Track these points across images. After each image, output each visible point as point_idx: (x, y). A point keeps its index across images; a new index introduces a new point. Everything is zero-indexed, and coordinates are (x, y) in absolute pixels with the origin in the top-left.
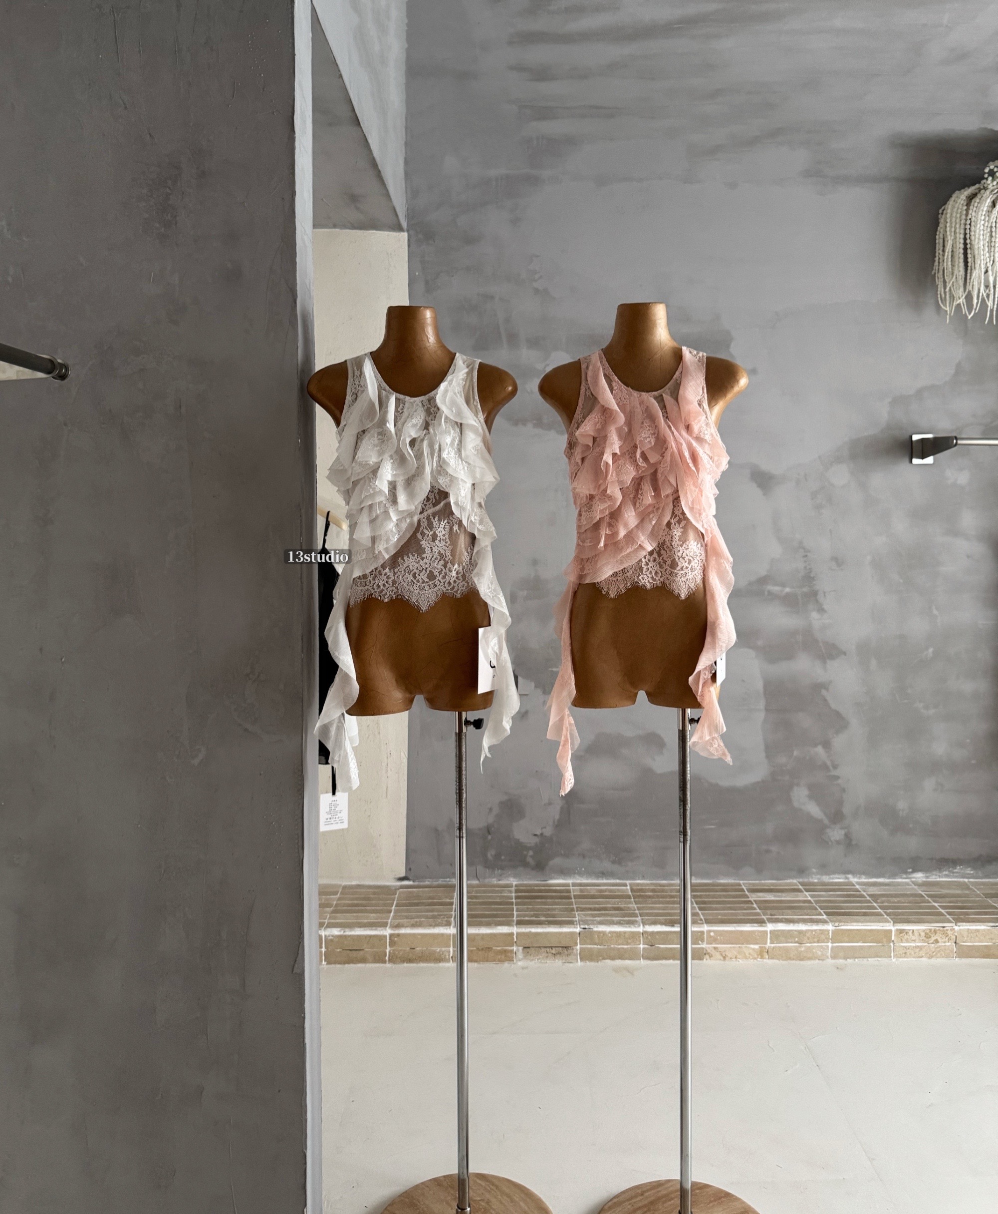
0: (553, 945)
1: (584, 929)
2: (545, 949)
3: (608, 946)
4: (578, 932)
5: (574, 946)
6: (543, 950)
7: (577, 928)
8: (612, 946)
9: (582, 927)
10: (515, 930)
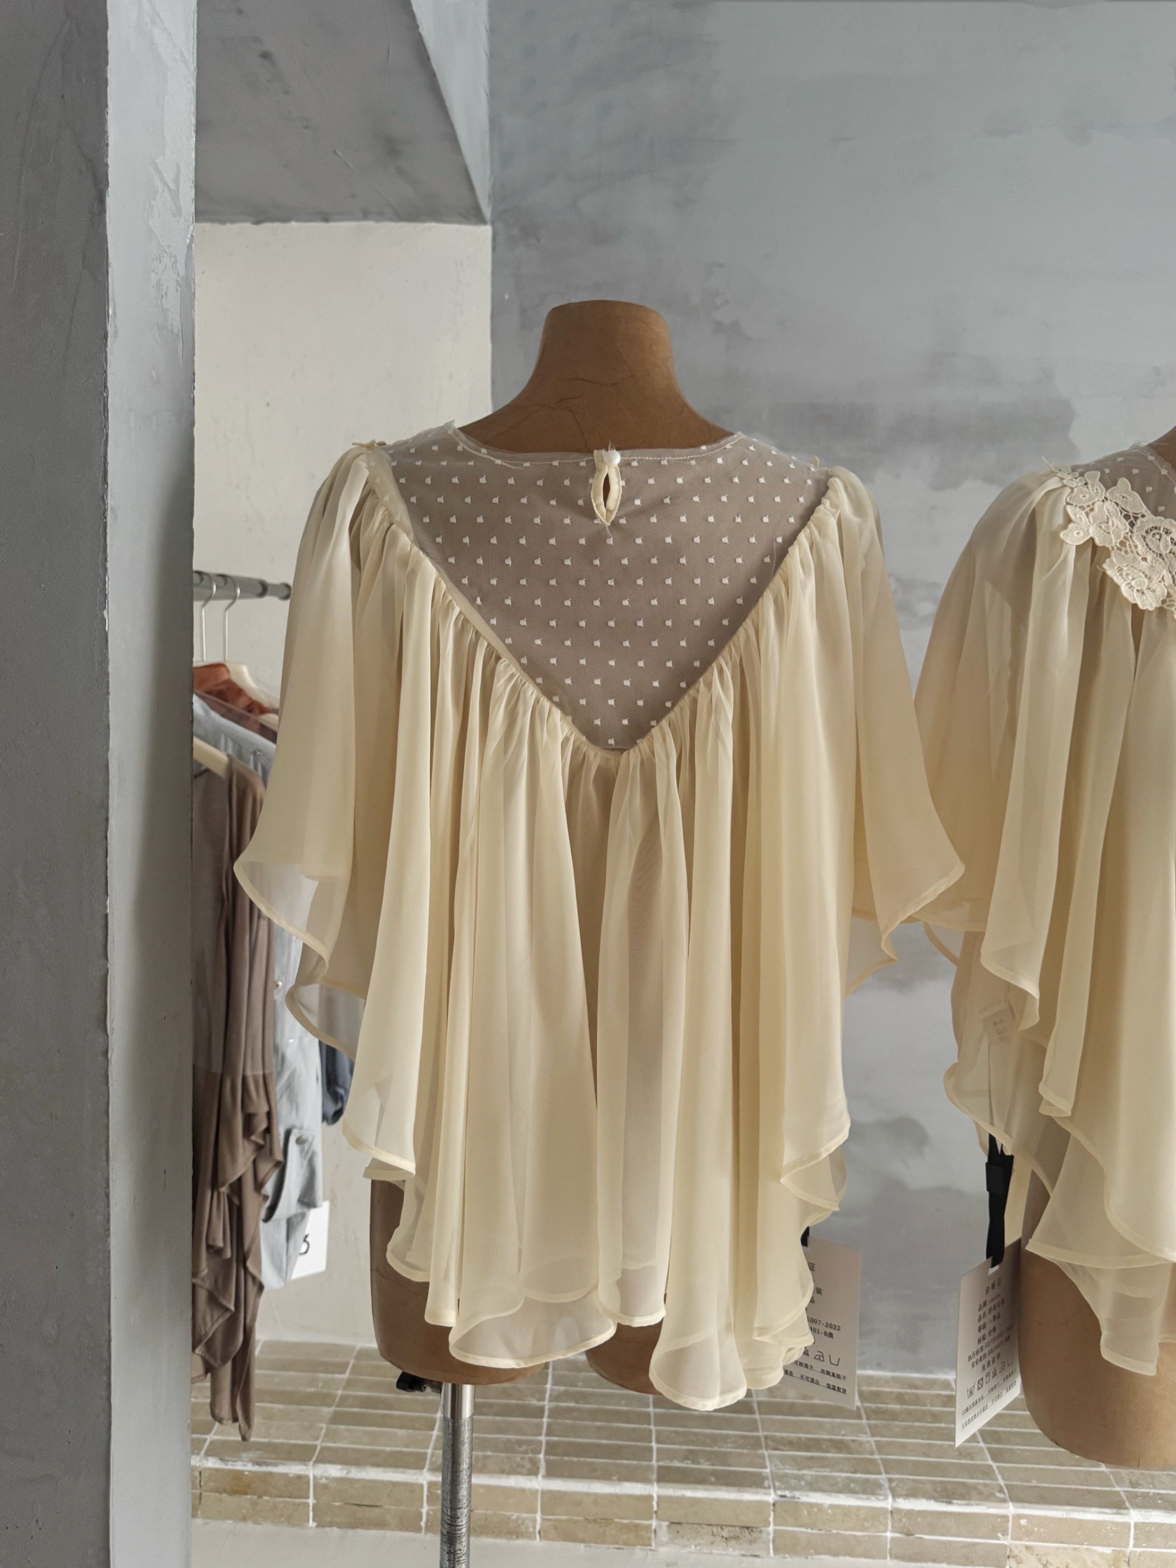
0: (724, 1523)
1: (782, 1496)
2: (710, 1527)
3: (826, 1530)
4: (772, 1502)
5: (764, 1527)
6: (706, 1529)
7: (770, 1494)
8: (834, 1531)
9: (780, 1493)
10: (654, 1490)
